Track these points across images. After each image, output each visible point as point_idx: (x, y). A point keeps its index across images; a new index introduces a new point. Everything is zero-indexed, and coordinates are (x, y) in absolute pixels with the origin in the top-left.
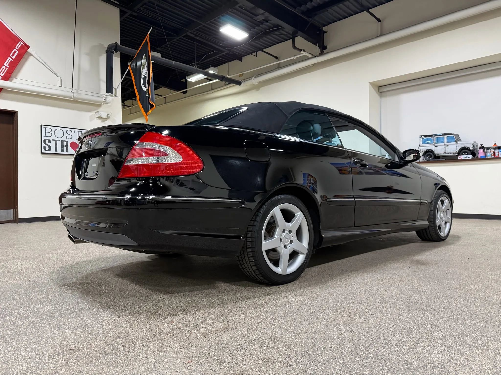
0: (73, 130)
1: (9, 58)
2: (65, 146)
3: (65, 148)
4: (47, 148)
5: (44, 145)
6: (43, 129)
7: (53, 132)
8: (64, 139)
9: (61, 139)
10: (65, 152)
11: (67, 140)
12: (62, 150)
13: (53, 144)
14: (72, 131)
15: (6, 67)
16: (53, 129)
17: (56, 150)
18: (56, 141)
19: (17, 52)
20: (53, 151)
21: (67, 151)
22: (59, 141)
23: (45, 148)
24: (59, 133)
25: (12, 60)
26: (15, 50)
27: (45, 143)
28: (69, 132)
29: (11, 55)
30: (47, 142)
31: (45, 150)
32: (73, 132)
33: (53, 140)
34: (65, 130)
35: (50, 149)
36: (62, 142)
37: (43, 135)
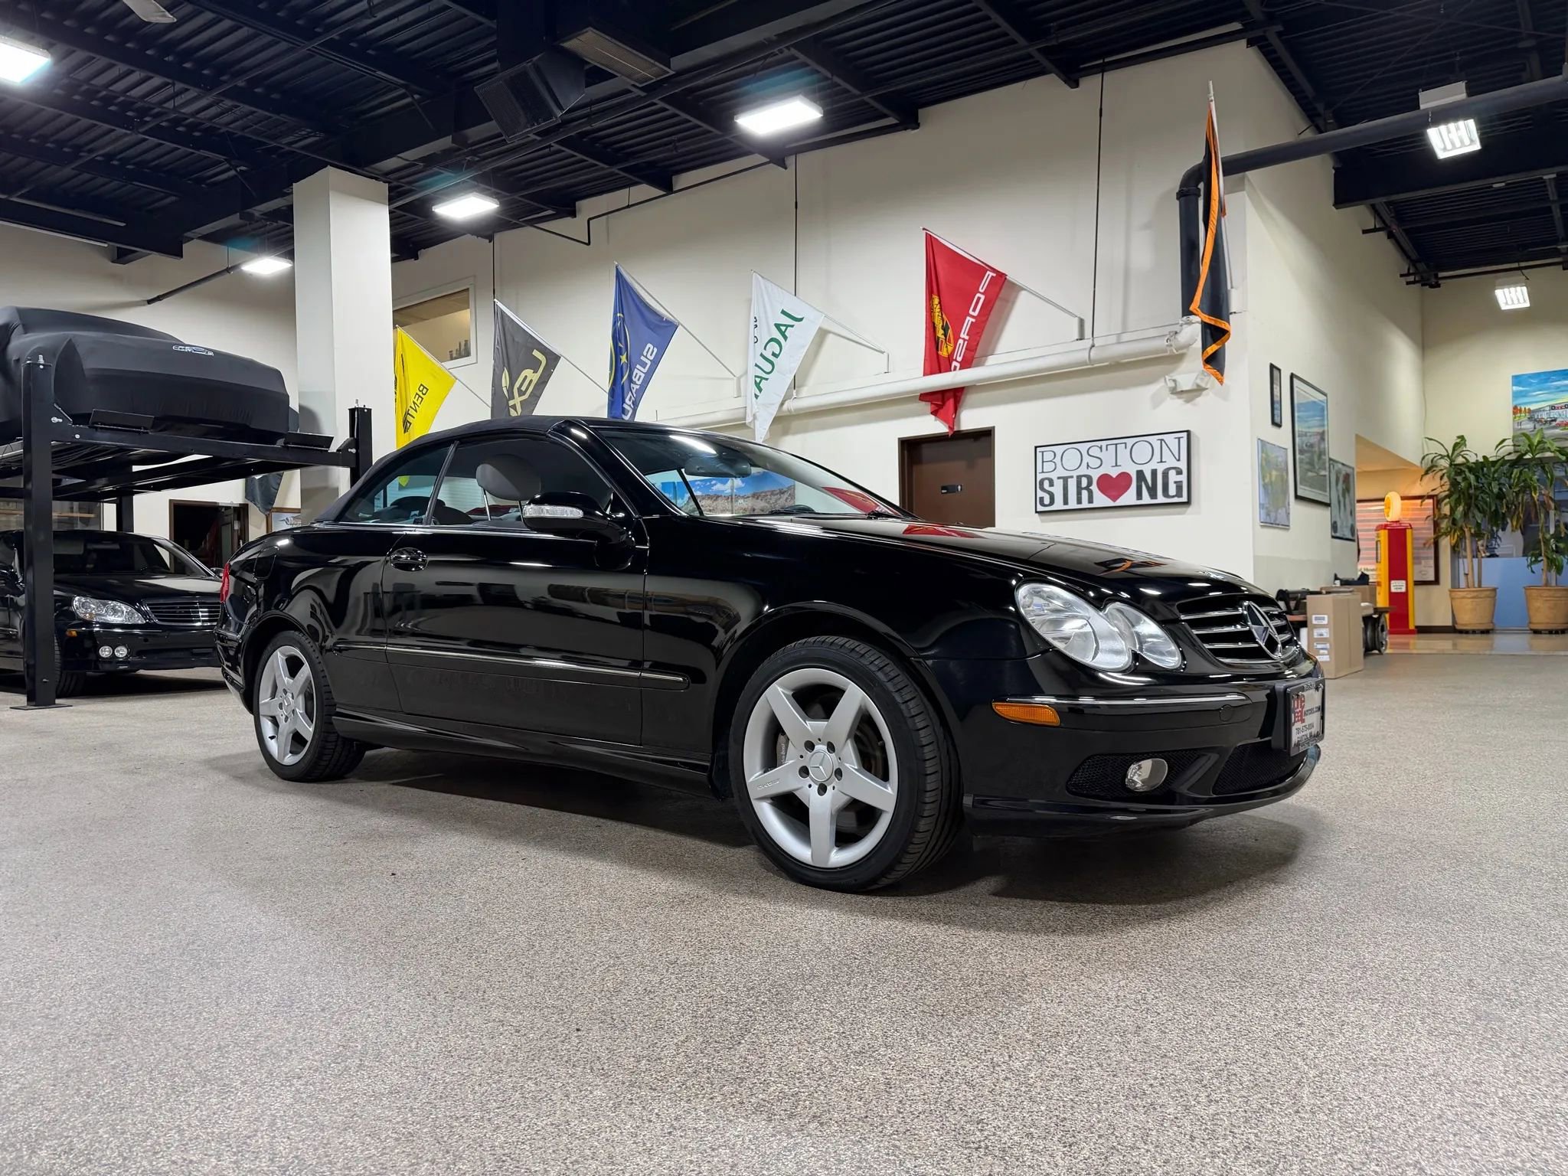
0: (1104, 443)
1: (968, 318)
2: (1085, 488)
3: (1085, 494)
4: (1047, 501)
5: (1040, 494)
6: (1039, 455)
7: (1058, 460)
8: (1083, 471)
9: (1075, 474)
10: (1085, 504)
11: (1089, 472)
12: (1079, 501)
13: (1057, 490)
14: (1101, 448)
15: (964, 340)
16: (1059, 450)
17: (1066, 502)
18: (1065, 480)
19: (983, 297)
20: (1059, 505)
21: (1091, 501)
22: (1072, 477)
23: (1042, 499)
24: (1072, 458)
25: (974, 320)
26: (978, 295)
27: (1043, 489)
28: (1095, 451)
29: (971, 312)
30: (1046, 484)
31: (1042, 504)
32: (1104, 448)
33: (1059, 478)
34: (1084, 447)
35: (1052, 502)
36: (1079, 478)
37: (1039, 469)
